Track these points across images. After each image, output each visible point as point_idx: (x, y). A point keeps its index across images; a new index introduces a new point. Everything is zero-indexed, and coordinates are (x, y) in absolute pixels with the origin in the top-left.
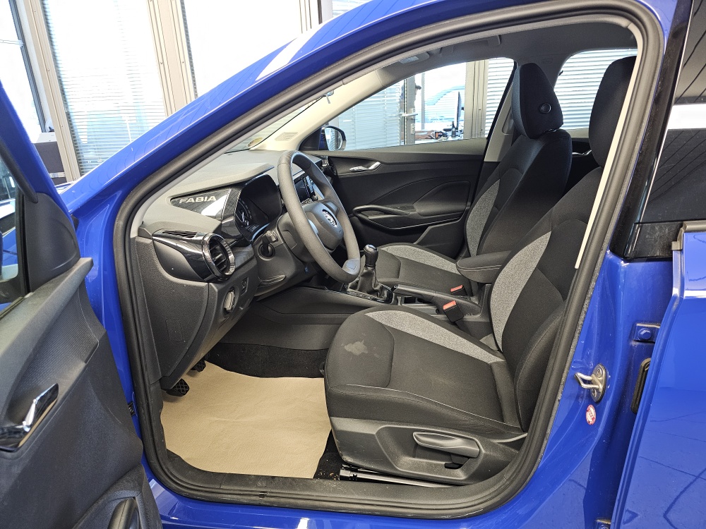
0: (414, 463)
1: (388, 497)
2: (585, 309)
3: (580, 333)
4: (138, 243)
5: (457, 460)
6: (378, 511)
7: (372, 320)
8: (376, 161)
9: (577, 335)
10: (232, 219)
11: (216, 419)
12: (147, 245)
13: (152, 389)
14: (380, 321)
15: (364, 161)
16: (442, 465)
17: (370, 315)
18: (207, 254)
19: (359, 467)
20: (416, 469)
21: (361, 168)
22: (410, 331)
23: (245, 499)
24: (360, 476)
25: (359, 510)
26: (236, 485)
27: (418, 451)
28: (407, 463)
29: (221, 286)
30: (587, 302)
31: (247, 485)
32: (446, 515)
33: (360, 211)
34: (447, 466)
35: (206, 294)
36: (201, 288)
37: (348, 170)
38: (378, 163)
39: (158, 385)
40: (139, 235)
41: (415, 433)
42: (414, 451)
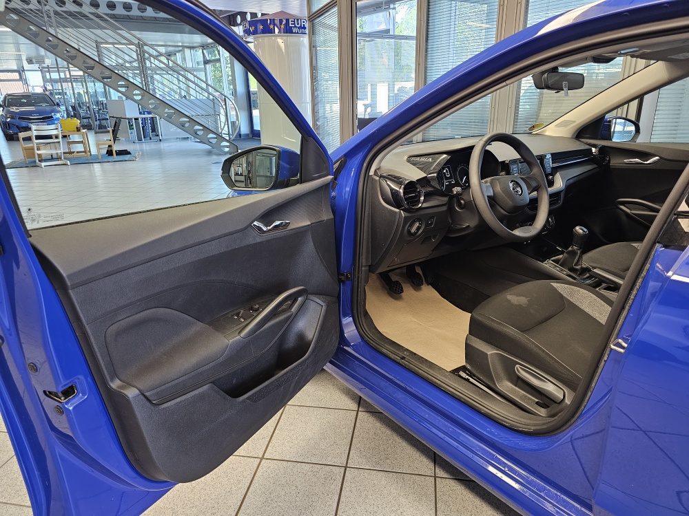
0: (512, 389)
1: (475, 395)
2: (637, 287)
3: (631, 307)
4: (373, 179)
5: (547, 402)
6: (464, 399)
7: (555, 289)
8: (656, 156)
9: (627, 308)
10: (435, 175)
11: (415, 320)
12: (376, 180)
13: (363, 269)
14: (562, 293)
15: (644, 155)
16: (534, 401)
17: (555, 285)
18: (401, 191)
19: (474, 376)
20: (511, 393)
21: (637, 160)
22: (587, 310)
23: (392, 356)
24: (471, 380)
25: (453, 392)
26: (393, 347)
27: (519, 382)
28: (506, 386)
29: (407, 215)
30: (640, 280)
31: (399, 350)
32: (507, 423)
33: (624, 203)
34: (537, 403)
35: (398, 217)
36: (396, 212)
37: (622, 162)
38: (657, 158)
39: (367, 268)
40: (375, 174)
41: (518, 366)
42: (517, 381)
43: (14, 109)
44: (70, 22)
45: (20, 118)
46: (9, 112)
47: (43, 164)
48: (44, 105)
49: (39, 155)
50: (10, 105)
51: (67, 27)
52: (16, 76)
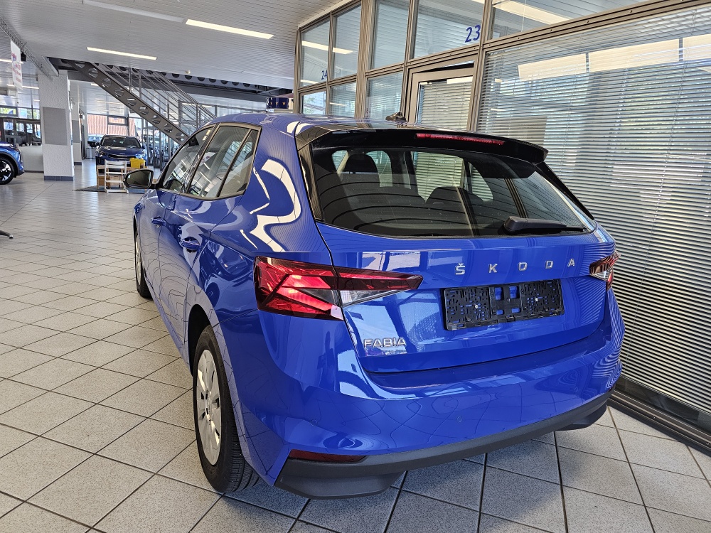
43: (107, 148)
44: (161, 85)
45: (110, 155)
46: (103, 150)
47: (108, 191)
48: (132, 147)
49: (108, 184)
50: (106, 144)
51: (158, 89)
52: (123, 121)
